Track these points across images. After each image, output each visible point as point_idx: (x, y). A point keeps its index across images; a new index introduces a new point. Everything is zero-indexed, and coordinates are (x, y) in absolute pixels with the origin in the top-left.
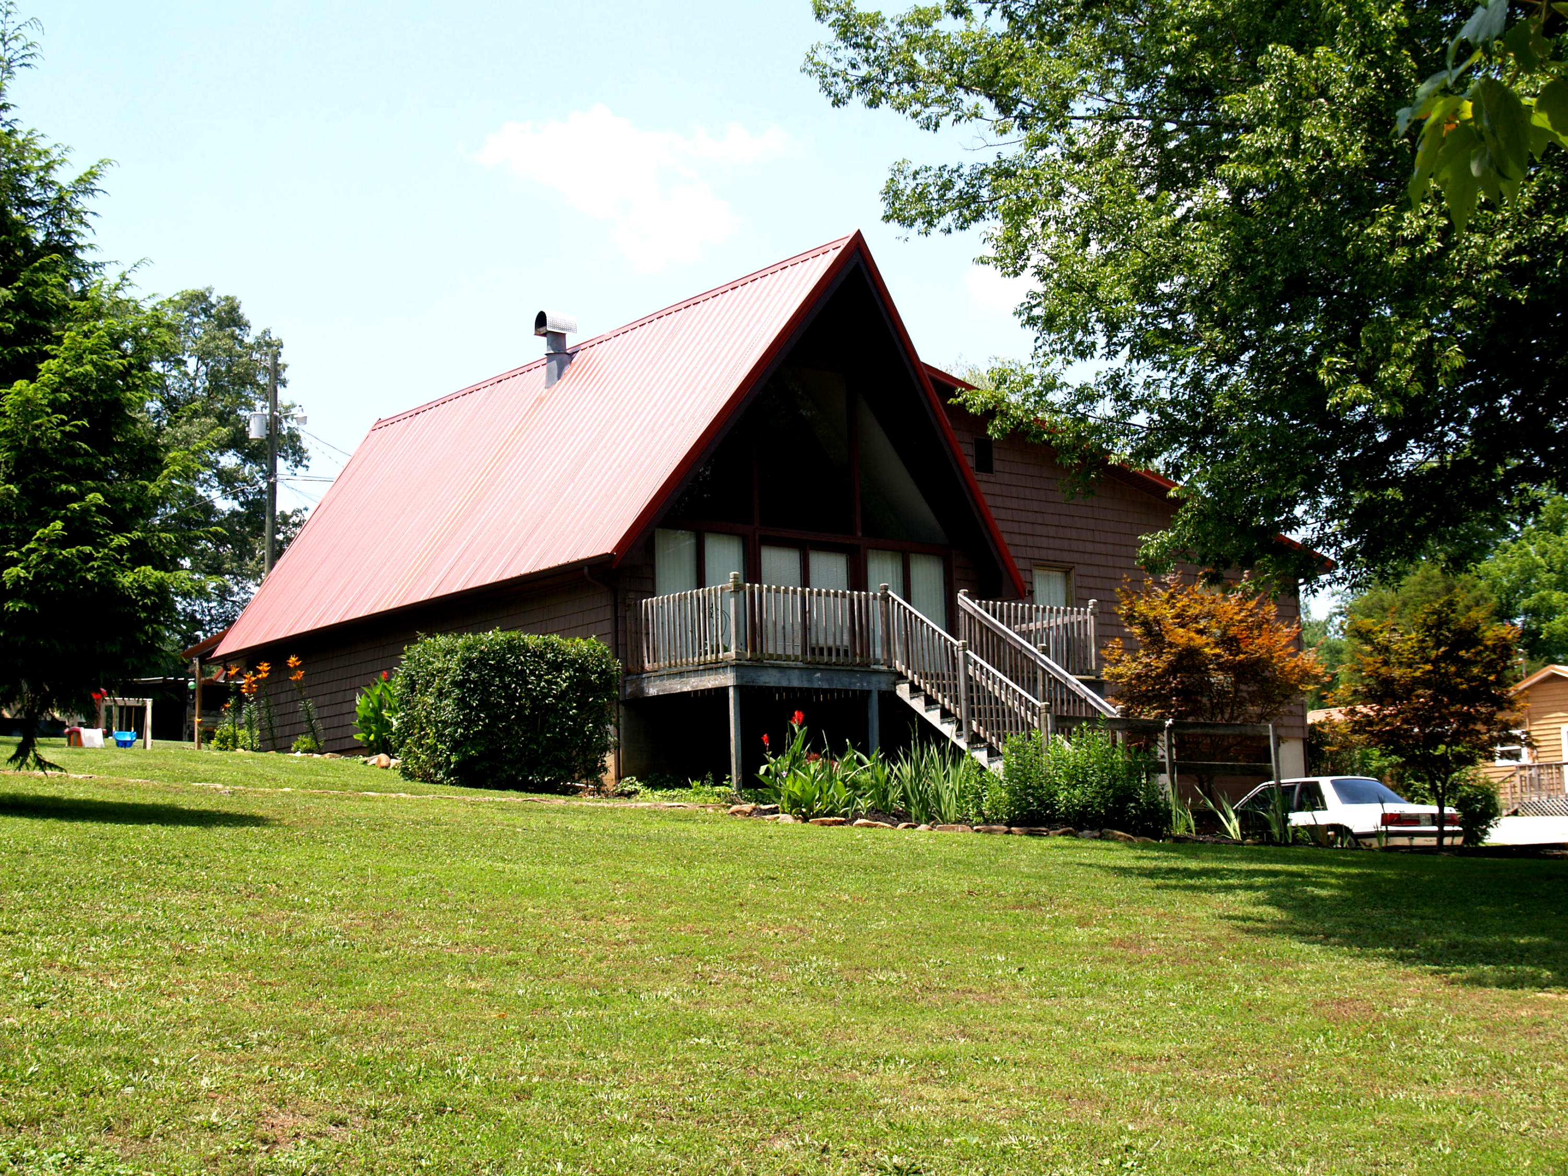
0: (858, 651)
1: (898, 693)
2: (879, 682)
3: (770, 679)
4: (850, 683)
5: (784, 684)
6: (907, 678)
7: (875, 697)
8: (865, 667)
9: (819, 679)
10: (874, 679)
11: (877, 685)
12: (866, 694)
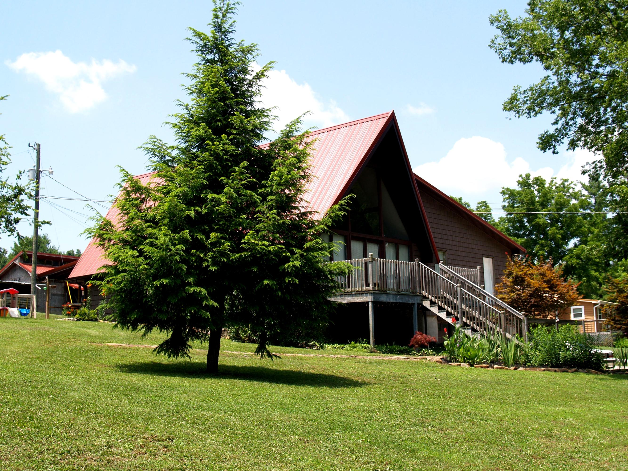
0: (411, 287)
1: (424, 304)
2: (417, 300)
3: (384, 298)
4: (408, 300)
5: (388, 301)
6: (428, 298)
7: (416, 305)
8: (413, 294)
9: (399, 299)
10: (416, 298)
11: (416, 301)
12: (413, 304)
